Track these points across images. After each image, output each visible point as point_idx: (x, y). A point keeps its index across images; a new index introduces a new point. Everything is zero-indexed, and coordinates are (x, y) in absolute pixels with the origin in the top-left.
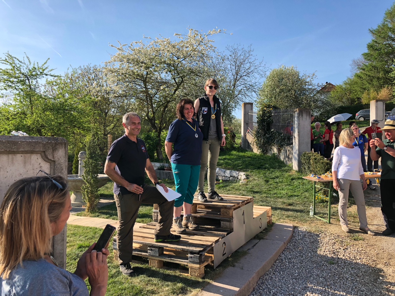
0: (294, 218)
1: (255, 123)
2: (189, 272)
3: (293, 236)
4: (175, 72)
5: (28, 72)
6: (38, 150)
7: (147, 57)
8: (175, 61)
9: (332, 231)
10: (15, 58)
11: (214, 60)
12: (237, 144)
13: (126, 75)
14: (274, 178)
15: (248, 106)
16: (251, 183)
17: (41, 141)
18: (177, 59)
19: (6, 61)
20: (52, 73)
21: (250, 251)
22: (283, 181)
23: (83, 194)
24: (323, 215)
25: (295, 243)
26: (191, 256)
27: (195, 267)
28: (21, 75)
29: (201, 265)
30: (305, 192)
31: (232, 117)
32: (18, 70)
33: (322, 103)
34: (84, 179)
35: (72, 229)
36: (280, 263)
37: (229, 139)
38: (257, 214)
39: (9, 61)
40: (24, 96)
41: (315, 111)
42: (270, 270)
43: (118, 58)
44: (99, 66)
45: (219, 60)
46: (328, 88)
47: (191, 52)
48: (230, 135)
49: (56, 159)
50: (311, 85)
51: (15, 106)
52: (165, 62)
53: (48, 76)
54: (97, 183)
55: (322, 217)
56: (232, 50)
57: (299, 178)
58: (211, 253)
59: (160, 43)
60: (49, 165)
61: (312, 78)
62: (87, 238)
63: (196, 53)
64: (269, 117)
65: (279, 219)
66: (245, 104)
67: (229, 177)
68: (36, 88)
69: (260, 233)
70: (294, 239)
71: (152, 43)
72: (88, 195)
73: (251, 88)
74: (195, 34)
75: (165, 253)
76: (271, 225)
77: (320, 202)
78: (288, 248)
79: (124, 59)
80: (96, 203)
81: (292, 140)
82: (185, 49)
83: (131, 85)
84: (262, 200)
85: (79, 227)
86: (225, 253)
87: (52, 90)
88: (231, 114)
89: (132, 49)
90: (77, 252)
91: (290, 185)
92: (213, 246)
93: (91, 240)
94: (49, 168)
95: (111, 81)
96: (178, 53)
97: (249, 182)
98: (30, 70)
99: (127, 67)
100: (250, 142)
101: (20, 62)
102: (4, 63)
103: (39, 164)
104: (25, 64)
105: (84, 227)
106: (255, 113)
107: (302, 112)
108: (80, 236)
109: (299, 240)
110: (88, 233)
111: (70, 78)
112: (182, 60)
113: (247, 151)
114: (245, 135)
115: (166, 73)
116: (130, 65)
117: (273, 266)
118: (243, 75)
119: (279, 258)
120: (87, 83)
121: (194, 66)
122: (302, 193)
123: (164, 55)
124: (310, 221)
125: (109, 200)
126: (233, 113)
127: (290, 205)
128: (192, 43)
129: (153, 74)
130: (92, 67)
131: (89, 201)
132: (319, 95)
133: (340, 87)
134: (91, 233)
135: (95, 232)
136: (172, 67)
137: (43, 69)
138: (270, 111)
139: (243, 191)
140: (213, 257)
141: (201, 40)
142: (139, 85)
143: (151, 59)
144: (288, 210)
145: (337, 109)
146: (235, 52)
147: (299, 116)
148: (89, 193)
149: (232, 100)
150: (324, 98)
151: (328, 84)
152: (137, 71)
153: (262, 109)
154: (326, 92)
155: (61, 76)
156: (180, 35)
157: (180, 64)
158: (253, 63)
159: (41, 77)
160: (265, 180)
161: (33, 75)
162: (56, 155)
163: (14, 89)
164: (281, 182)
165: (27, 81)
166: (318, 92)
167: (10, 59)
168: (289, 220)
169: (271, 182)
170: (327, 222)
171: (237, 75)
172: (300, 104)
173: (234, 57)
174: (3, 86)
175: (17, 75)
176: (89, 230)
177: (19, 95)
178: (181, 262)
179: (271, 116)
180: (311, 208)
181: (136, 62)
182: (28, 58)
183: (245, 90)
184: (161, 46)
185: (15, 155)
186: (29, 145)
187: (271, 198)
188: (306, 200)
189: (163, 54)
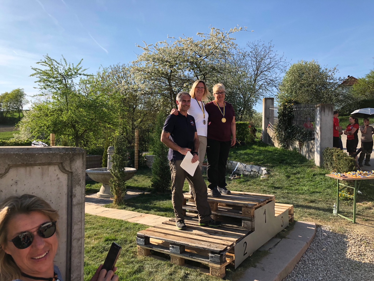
0: (316, 216)
1: (276, 117)
2: (210, 272)
3: (316, 236)
4: (197, 70)
5: (65, 72)
6: (56, 162)
7: (171, 57)
8: (197, 59)
9: (357, 232)
10: (54, 60)
11: (235, 57)
12: (257, 138)
13: (151, 74)
14: (295, 174)
15: (269, 101)
16: (272, 179)
17: (59, 152)
18: (200, 57)
19: (45, 63)
20: (85, 73)
21: (272, 251)
22: (304, 176)
23: (111, 187)
24: (348, 214)
25: (319, 243)
26: (212, 255)
27: (216, 267)
28: (59, 76)
29: (222, 265)
30: (327, 188)
31: (253, 111)
32: (56, 71)
33: (344, 97)
34: (112, 173)
35: (100, 221)
36: (303, 264)
37: (250, 133)
38: (279, 212)
39: (48, 63)
40: (60, 94)
41: (336, 104)
42: (292, 272)
43: (144, 57)
44: (127, 65)
45: (240, 57)
46: (350, 81)
47: (213, 50)
48: (251, 130)
49: (74, 170)
50: (332, 79)
51: (53, 103)
52: (188, 61)
53: (82, 75)
54: (124, 176)
55: (346, 216)
56: (253, 46)
57: (321, 174)
58: (233, 252)
59: (183, 42)
60: (67, 176)
61: (333, 72)
62: (113, 231)
63: (218, 51)
64: (290, 112)
65: (301, 216)
66: (266, 99)
67: (250, 172)
68: (72, 86)
69: (282, 231)
70: (317, 239)
71: (175, 42)
72: (115, 188)
73: (271, 83)
74: (217, 32)
75: (186, 250)
76: (292, 223)
77: (343, 200)
78: (311, 248)
79: (150, 59)
80: (123, 195)
81: (314, 135)
82: (207, 47)
83: (156, 82)
84: (283, 196)
85: (107, 219)
86: (246, 253)
87: (86, 88)
88: (252, 108)
89: (157, 49)
90: (103, 245)
91: (312, 181)
92: (234, 245)
93: (117, 234)
94: (67, 180)
95: (138, 79)
96: (200, 52)
97: (270, 177)
98: (66, 71)
99: (152, 66)
100: (271, 136)
101: (58, 63)
102: (43, 65)
103: (56, 175)
104: (62, 65)
105: (111, 219)
106: (276, 108)
107: (325, 107)
108: (107, 228)
109: (322, 240)
110: (115, 225)
111: (102, 76)
112: (204, 58)
113: (267, 145)
114: (266, 130)
115: (189, 71)
116: (156, 64)
117: (296, 267)
118: (263, 70)
119: (301, 259)
120: (116, 81)
121: (216, 63)
122: (324, 190)
123: (188, 54)
124: (334, 220)
125: (135, 192)
126: (254, 108)
127: (312, 202)
128: (213, 41)
129: (177, 72)
130: (121, 66)
131: (116, 194)
132: (340, 89)
133: (363, 81)
134: (118, 225)
135: (121, 225)
136: (195, 65)
137: (78, 69)
138: (292, 106)
139: (264, 186)
140: (234, 257)
141: (223, 38)
142: (164, 82)
143: (175, 59)
144: (310, 207)
145: (360, 102)
146: (255, 48)
147: (321, 111)
148: (116, 186)
149: (253, 94)
150: (346, 91)
151: (350, 78)
152: (162, 70)
153: (283, 104)
154: (349, 85)
155: (93, 75)
156: (202, 34)
157: (203, 62)
158: (273, 58)
159: (75, 77)
160: (287, 176)
161: (68, 75)
162: (73, 166)
163: (52, 88)
164: (303, 178)
165: (64, 81)
166: (340, 86)
167: (49, 61)
168: (311, 217)
169: (292, 177)
170: (352, 222)
171: (258, 70)
172: (321, 98)
173: (254, 54)
174: (43, 85)
175: (55, 76)
176: (115, 223)
177: (56, 93)
178: (202, 261)
179: (292, 112)
180: (334, 206)
181: (161, 62)
182: (64, 59)
183: (266, 85)
184: (184, 45)
185: (33, 167)
186: (47, 157)
187: (292, 194)
188: (328, 197)
189: (186, 53)
